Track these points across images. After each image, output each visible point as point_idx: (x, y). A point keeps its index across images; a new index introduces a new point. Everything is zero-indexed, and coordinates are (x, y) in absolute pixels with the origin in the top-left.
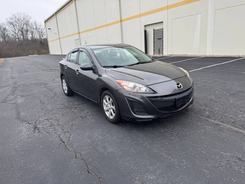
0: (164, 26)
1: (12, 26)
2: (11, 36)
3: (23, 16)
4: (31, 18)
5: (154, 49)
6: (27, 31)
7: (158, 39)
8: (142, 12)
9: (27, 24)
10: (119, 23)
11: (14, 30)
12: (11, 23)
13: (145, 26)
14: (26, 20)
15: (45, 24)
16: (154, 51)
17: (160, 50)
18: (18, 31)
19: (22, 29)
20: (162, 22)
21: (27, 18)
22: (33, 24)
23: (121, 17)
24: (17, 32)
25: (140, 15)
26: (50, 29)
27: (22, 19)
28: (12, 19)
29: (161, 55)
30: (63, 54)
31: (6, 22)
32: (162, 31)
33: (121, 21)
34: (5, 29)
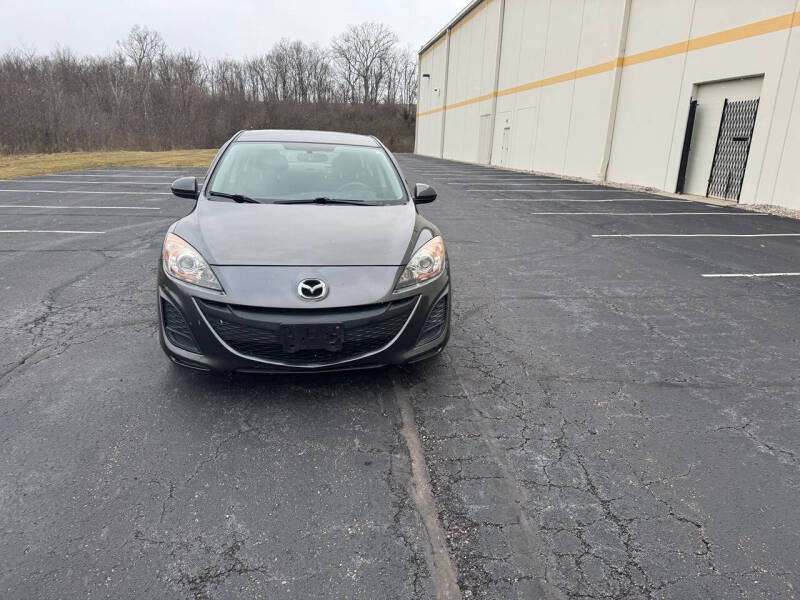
0: (765, 93)
1: (345, 60)
2: (336, 87)
3: (376, 32)
4: (396, 39)
5: (711, 176)
6: (379, 77)
7: (735, 139)
8: (699, 33)
9: (382, 59)
10: (611, 69)
11: (347, 73)
12: (343, 53)
13: (699, 86)
14: (381, 44)
15: (420, 58)
16: (710, 181)
17: (732, 183)
18: (356, 76)
19: (367, 70)
20: (761, 76)
21: (386, 40)
22: (398, 56)
23: (623, 50)
24: (353, 77)
25: (687, 46)
26: (428, 76)
27: (372, 42)
28: (347, 41)
29: (731, 202)
30: (445, 157)
31: (331, 48)
32: (751, 110)
33: (622, 62)
34: (325, 68)
